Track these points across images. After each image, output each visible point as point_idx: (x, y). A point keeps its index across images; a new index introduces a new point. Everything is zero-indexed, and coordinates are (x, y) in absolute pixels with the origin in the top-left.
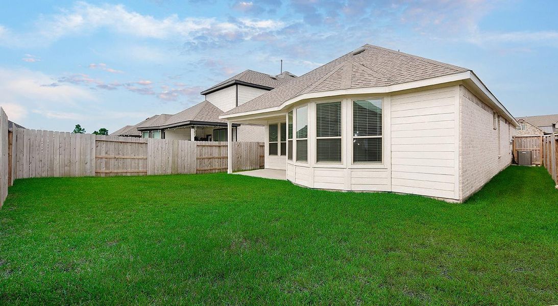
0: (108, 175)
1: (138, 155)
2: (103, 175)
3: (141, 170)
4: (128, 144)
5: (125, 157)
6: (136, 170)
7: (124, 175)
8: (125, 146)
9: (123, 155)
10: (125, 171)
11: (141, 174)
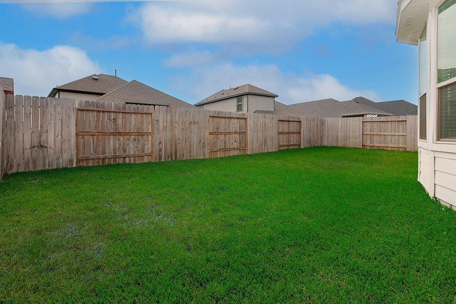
0: (373, 148)
1: (398, 132)
2: (369, 148)
3: (401, 145)
4: (389, 123)
5: (386, 134)
6: (397, 146)
7: (385, 148)
8: (386, 124)
9: (385, 132)
10: (386, 145)
11: (401, 150)
